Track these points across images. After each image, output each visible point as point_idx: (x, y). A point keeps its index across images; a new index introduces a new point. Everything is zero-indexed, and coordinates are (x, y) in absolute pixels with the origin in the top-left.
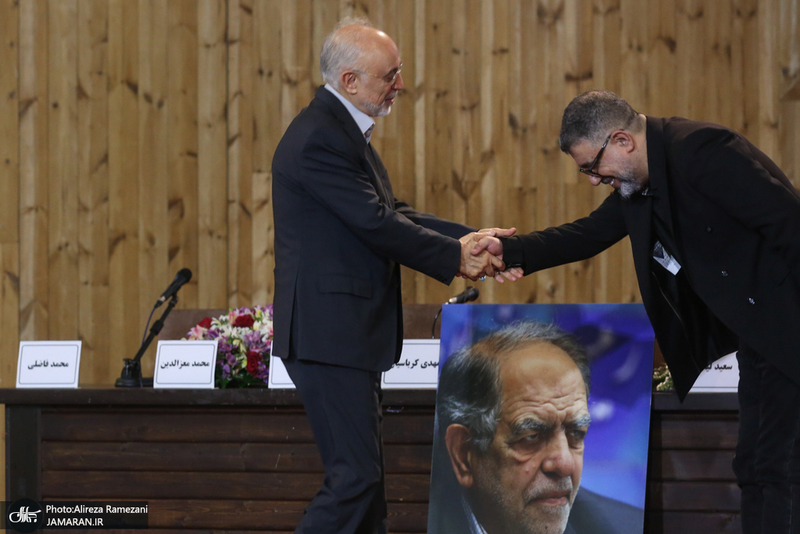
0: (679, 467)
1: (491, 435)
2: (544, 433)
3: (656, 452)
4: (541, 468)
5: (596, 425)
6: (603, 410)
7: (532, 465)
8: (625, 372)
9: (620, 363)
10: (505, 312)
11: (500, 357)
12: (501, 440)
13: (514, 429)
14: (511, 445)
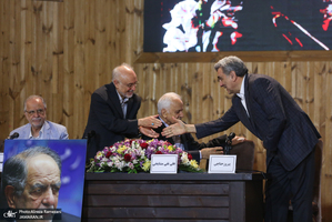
0: (95, 202)
1: (23, 190)
2: (44, 189)
3: (86, 195)
4: (42, 202)
5: (63, 185)
6: (66, 180)
7: (38, 201)
8: (75, 165)
9: (73, 162)
10: (29, 142)
11: (27, 160)
12: (27, 191)
13: (32, 187)
14: (31, 193)
